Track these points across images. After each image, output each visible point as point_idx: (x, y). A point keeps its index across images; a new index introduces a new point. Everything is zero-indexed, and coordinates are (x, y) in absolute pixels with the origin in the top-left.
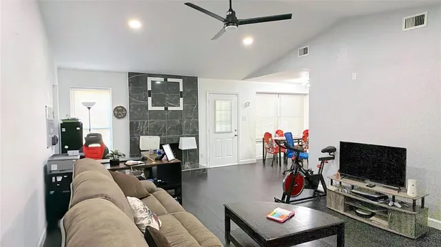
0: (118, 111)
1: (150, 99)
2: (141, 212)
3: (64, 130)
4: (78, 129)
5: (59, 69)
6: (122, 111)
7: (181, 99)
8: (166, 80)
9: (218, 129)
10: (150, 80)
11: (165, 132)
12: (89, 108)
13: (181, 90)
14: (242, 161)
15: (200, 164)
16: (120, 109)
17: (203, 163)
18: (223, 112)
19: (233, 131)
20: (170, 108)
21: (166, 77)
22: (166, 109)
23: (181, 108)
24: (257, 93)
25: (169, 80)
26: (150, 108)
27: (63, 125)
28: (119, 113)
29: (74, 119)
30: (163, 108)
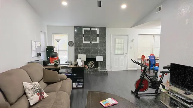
0: (70, 43)
1: (83, 38)
2: (29, 90)
3: (47, 50)
4: (53, 50)
5: (48, 26)
6: (72, 43)
7: (98, 38)
8: (91, 29)
9: (116, 53)
10: (83, 29)
11: (90, 53)
12: (58, 42)
13: (98, 34)
14: (129, 69)
15: (106, 68)
16: (71, 42)
17: (108, 68)
18: (119, 44)
19: (125, 53)
20: (92, 42)
21: (91, 28)
22: (91, 42)
23: (98, 42)
24: (139, 34)
25: (92, 29)
26: (84, 42)
27: (47, 49)
28: (70, 44)
29: (52, 46)
30: (89, 42)
